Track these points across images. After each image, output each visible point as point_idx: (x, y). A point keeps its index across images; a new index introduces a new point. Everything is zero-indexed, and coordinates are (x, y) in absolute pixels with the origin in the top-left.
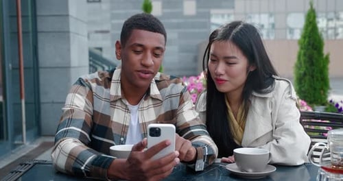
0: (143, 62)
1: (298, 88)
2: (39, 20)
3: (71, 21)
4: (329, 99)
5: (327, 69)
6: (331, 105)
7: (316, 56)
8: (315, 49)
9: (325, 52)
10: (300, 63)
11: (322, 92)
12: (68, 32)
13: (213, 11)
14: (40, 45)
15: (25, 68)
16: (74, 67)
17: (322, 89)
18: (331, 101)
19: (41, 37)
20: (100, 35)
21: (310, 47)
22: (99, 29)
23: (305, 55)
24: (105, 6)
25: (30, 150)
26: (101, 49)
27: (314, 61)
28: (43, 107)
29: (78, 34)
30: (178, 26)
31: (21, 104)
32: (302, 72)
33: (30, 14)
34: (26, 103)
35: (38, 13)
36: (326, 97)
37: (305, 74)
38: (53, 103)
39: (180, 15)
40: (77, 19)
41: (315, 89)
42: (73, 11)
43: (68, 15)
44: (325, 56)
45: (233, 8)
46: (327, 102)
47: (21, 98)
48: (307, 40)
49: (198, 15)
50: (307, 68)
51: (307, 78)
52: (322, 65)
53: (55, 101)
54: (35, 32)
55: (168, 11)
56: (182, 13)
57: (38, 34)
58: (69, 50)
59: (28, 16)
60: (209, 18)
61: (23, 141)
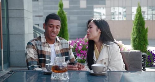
0: (53, 30)
1: (133, 44)
2: (9, 11)
3: (25, 12)
4: (148, 49)
5: (147, 35)
6: (149, 52)
7: (141, 29)
8: (141, 26)
9: (146, 27)
10: (134, 32)
11: (144, 46)
12: (24, 17)
13: (95, 6)
14: (10, 23)
15: (3, 34)
16: (26, 34)
17: (144, 45)
18: (149, 50)
19: (10, 20)
20: (38, 18)
21: (139, 25)
22: (37, 15)
23: (136, 28)
24: (40, 3)
25: (5, 73)
26: (38, 25)
27: (140, 31)
28: (11, 53)
29: (28, 18)
30: (77, 13)
31: (1, 52)
32: (135, 36)
33: (5, 8)
34: (3, 51)
35: (9, 8)
36: (147, 48)
37: (136, 37)
38: (16, 51)
39: (78, 8)
40: (27, 11)
41: (141, 45)
42: (26, 7)
43: (23, 9)
44: (146, 29)
45: (105, 4)
46: (147, 51)
47: (1, 49)
48: (137, 21)
50: (137, 35)
51: (137, 39)
52: (144, 33)
53: (17, 50)
54: (8, 17)
55: (72, 6)
56: (79, 7)
57: (9, 18)
58: (24, 26)
59: (4, 10)
60: (93, 9)
61: (2, 69)
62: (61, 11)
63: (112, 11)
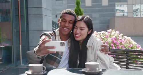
2: (29, 9)
3: (43, 10)
12: (42, 15)
13: (116, 4)
14: (29, 21)
30: (99, 11)
31: (20, 47)
34: (22, 47)
35: (29, 7)
39: (100, 6)
40: (46, 9)
47: (20, 44)
49: (109, 5)
54: (27, 15)
55: (94, 4)
56: (101, 4)
57: (29, 16)
58: (42, 23)
59: (24, 8)
60: (115, 7)
61: (20, 63)
62: (78, 8)
63: (134, 8)
